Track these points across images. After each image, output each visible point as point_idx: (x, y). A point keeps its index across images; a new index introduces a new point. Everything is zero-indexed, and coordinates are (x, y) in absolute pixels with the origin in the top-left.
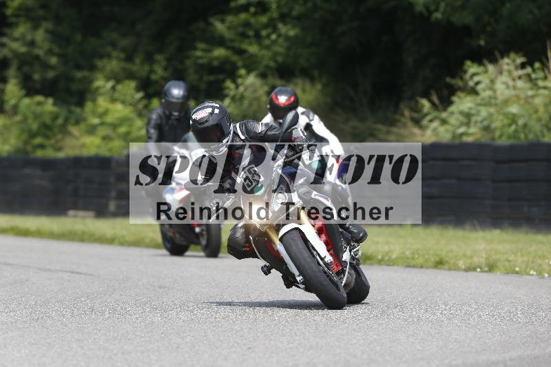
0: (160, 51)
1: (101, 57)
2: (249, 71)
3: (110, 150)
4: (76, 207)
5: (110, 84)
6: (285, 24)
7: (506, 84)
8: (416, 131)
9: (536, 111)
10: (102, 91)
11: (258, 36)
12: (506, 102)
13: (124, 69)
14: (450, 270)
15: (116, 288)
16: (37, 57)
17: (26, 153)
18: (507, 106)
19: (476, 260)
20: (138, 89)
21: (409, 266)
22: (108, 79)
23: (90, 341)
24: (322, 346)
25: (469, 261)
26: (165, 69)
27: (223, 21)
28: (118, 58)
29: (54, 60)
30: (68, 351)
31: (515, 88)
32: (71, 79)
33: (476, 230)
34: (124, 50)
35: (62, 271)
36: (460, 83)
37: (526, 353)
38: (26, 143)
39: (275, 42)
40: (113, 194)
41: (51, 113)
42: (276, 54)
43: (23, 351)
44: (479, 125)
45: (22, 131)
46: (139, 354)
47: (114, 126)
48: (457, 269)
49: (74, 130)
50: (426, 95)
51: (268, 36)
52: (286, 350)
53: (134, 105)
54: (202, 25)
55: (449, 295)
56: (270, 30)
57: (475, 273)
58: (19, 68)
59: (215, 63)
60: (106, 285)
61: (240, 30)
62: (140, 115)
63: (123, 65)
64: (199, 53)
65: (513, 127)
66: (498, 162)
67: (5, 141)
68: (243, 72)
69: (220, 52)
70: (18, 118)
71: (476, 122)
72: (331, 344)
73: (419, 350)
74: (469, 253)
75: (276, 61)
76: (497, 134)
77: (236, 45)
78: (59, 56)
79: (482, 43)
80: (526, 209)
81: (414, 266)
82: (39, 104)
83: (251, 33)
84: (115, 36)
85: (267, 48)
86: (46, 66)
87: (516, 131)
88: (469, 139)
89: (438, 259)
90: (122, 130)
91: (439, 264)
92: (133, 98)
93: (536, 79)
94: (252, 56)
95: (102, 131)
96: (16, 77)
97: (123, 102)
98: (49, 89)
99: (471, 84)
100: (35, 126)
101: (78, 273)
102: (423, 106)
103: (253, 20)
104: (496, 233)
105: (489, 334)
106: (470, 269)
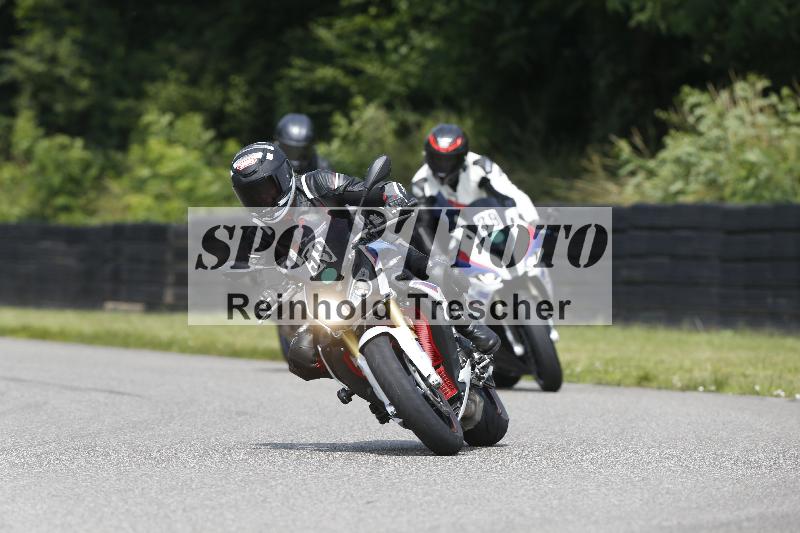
0: (238, 69)
1: (153, 79)
2: (369, 100)
3: (167, 214)
4: (115, 297)
5: (166, 119)
6: (421, 31)
7: (741, 119)
8: (611, 187)
9: (785, 158)
10: (154, 128)
11: (381, 49)
12: (741, 145)
13: (186, 97)
14: (659, 388)
15: (175, 414)
16: (60, 80)
17: (44, 218)
18: (743, 151)
19: (697, 374)
20: (207, 125)
21: (599, 383)
22: (163, 111)
23: (137, 491)
24: (474, 499)
25: (687, 376)
26: (247, 96)
27: (329, 26)
28: (177, 80)
29: (84, 84)
30: (106, 506)
31: (754, 125)
32: (109, 112)
33: (698, 331)
34: (186, 69)
35: (96, 390)
36: (674, 118)
37: (770, 510)
38: (45, 203)
39: (405, 58)
40: (171, 279)
41: (82, 160)
42: (407, 75)
43: (38, 507)
44: (702, 178)
45: (39, 187)
46: (207, 511)
47: (172, 178)
48: (669, 387)
49: (115, 186)
50: (626, 134)
51: (396, 49)
52: (421, 505)
53: (202, 148)
54: (299, 33)
55: (658, 425)
56: (398, 40)
57: (695, 394)
58: (34, 96)
59: (319, 88)
60: (159, 410)
61: (356, 39)
62: (210, 163)
63: (185, 90)
64: (294, 73)
65: (751, 183)
66: (730, 232)
67: (13, 202)
68: (359, 100)
69: (326, 72)
70: (32, 168)
71: (698, 174)
72: (487, 496)
73: (614, 505)
74: (687, 364)
75: (407, 86)
76: (728, 191)
77: (350, 62)
78: (93, 77)
79: (707, 58)
80: (770, 300)
81: (608, 384)
82: (63, 148)
83: (371, 44)
84: (173, 48)
85: (395, 66)
86: (73, 93)
87: (757, 187)
88: (688, 199)
89: (641, 373)
90: (184, 184)
91: (644, 380)
92: (199, 138)
93: (784, 112)
94: (372, 79)
95: (155, 187)
96: (30, 108)
97: (185, 145)
98: (77, 126)
99: (691, 120)
100: (56, 180)
101: (119, 393)
102: (621, 150)
103: (373, 26)
104: (726, 336)
105: (717, 482)
106: (690, 387)
